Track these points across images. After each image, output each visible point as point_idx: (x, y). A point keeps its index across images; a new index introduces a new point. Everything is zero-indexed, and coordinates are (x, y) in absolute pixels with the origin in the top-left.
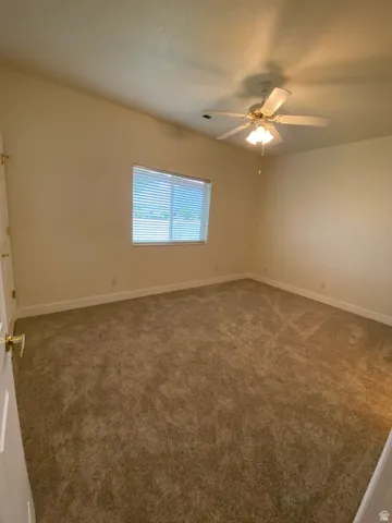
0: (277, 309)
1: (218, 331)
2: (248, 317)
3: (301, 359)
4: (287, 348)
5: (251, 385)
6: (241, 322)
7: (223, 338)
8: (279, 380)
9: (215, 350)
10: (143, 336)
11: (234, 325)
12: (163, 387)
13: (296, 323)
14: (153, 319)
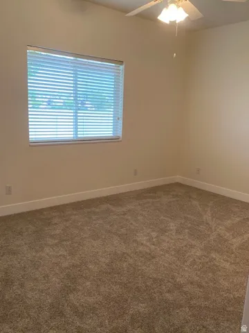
0: (207, 216)
1: (135, 241)
2: (173, 226)
3: (227, 265)
4: (213, 255)
5: (169, 292)
6: (163, 231)
7: (141, 248)
8: (200, 286)
9: (131, 261)
10: (47, 250)
11: (154, 234)
12: (71, 296)
13: (228, 230)
14: (57, 232)
